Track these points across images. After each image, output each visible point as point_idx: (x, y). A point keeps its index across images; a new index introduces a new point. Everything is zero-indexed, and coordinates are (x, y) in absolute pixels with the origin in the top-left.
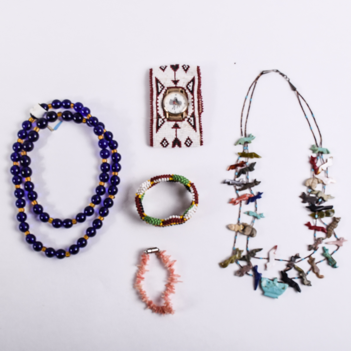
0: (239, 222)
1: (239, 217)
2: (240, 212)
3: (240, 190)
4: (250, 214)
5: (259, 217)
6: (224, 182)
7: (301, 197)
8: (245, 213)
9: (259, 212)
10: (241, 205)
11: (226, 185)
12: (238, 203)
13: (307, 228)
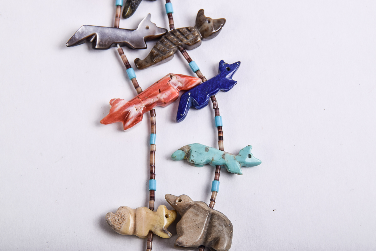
0: (151, 195)
1: (152, 174)
2: (152, 153)
3: (140, 65)
4: (194, 157)
8: (172, 158)
9: (229, 145)
10: (152, 125)
11: (82, 48)
12: (138, 119)
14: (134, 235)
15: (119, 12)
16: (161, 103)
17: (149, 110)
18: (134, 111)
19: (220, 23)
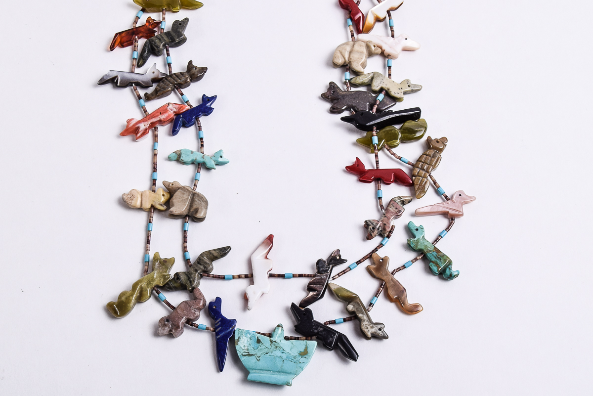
0: (154, 182)
1: (155, 169)
2: (155, 155)
3: (148, 98)
4: (184, 158)
5: (209, 163)
6: (103, 82)
7: (324, 97)
8: (169, 159)
9: (208, 150)
10: (155, 137)
11: (108, 87)
12: (145, 132)
13: (353, 178)
14: (141, 209)
15: (135, 63)
16: (161, 122)
17: (153, 127)
18: (142, 126)
19: (204, 70)
